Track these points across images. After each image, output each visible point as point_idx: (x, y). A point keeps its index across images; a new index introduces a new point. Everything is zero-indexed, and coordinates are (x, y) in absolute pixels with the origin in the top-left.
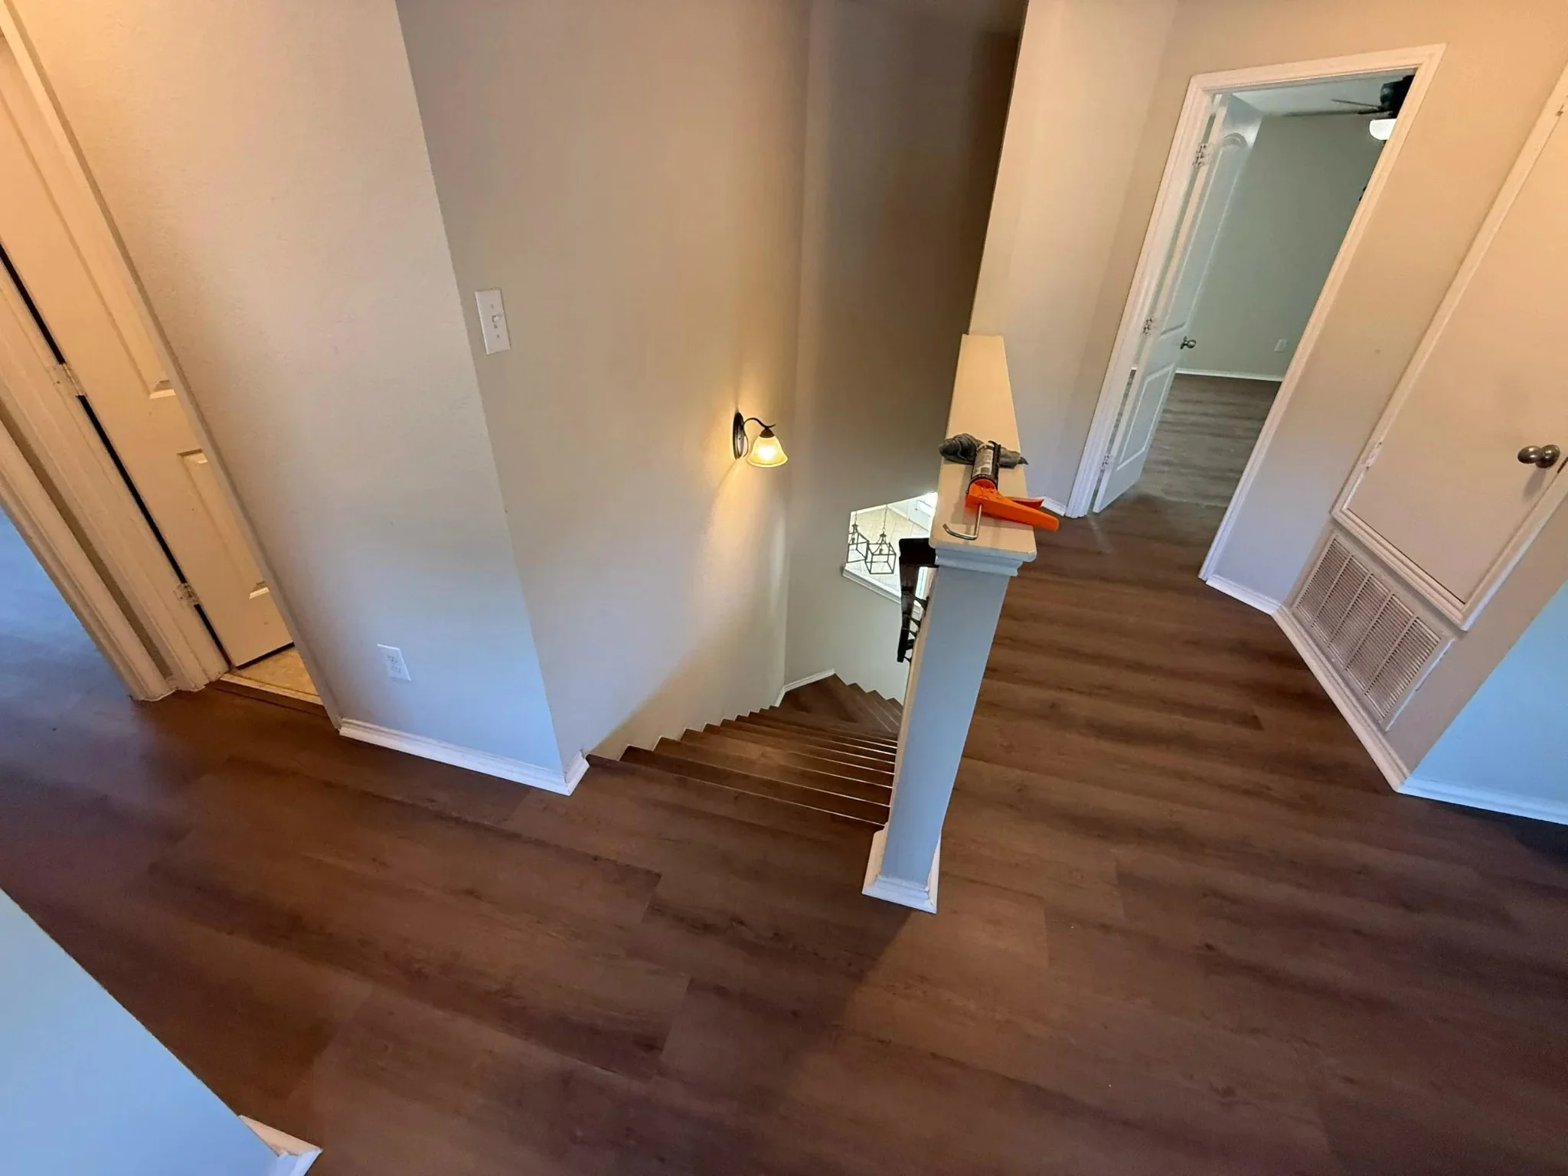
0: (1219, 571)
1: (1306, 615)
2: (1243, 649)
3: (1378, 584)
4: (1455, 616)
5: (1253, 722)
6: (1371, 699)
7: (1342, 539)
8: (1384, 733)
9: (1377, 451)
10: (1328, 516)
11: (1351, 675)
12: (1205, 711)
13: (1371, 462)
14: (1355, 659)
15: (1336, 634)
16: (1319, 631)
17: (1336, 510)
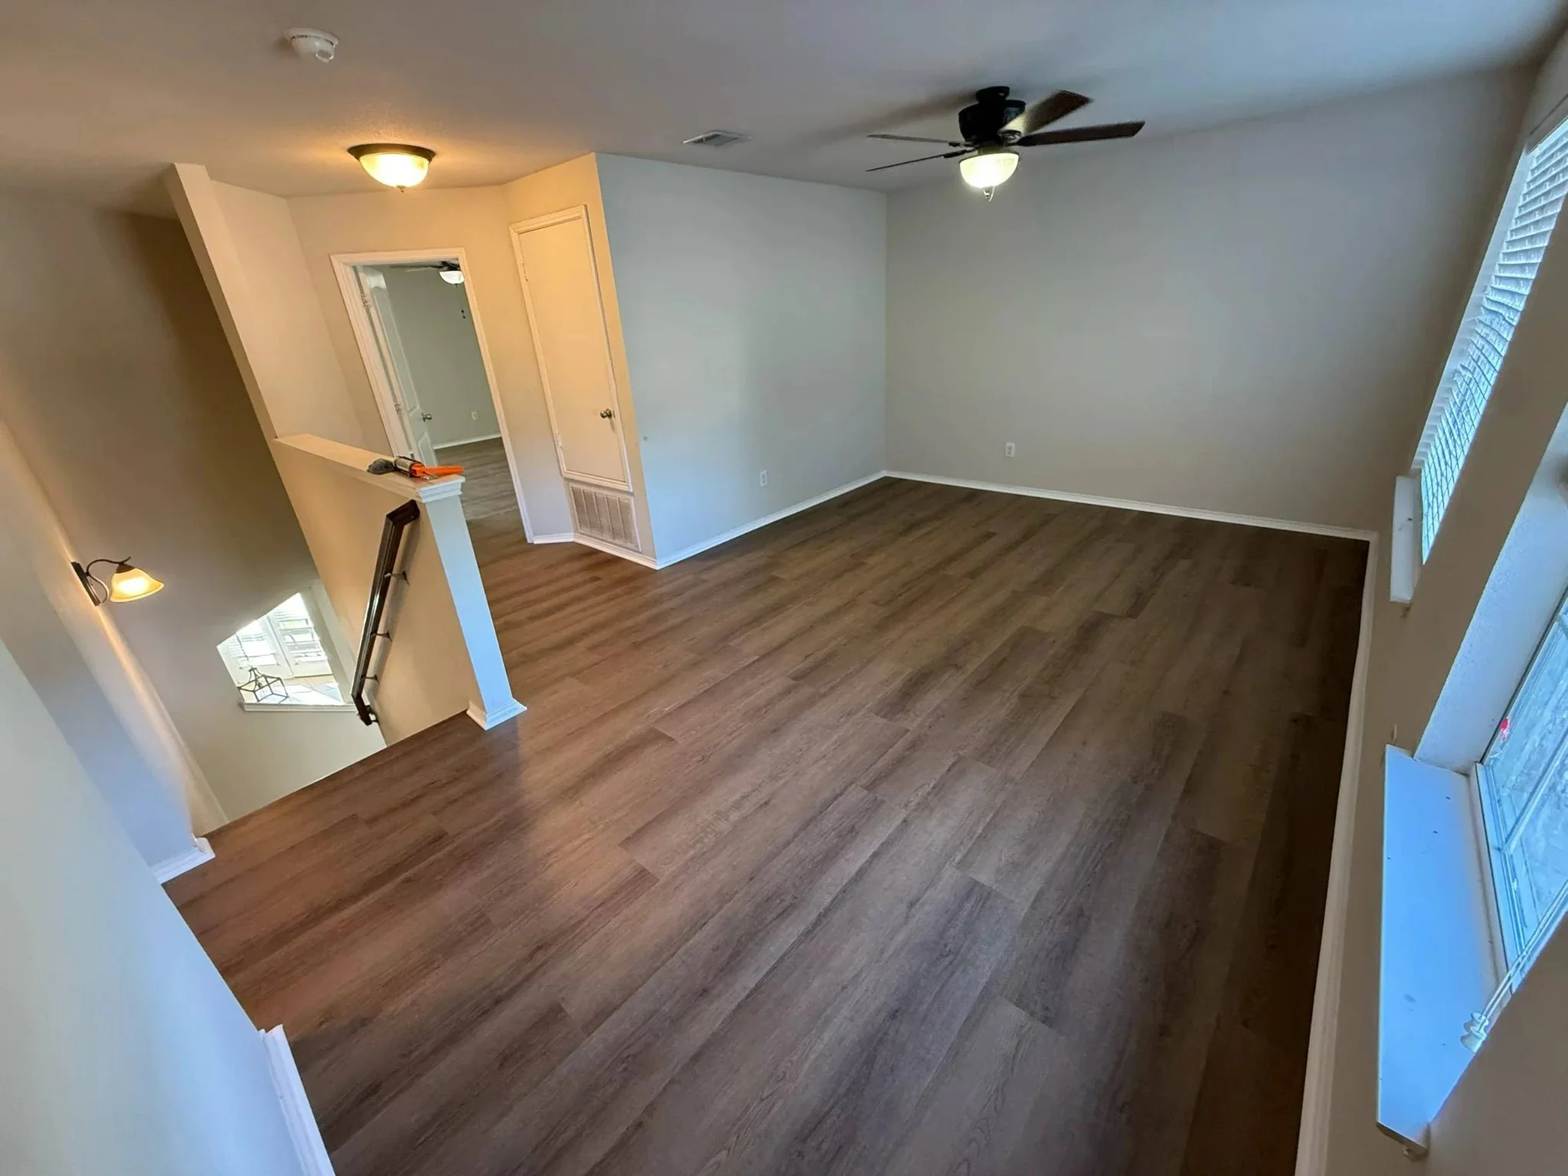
0: (535, 534)
1: (586, 530)
2: (571, 558)
3: (600, 496)
4: (626, 488)
5: (597, 579)
6: (629, 545)
7: (575, 486)
8: (640, 553)
9: (559, 438)
10: (561, 479)
11: (616, 541)
12: (577, 586)
13: (560, 444)
14: (615, 534)
15: (601, 528)
16: (595, 533)
17: (563, 473)
